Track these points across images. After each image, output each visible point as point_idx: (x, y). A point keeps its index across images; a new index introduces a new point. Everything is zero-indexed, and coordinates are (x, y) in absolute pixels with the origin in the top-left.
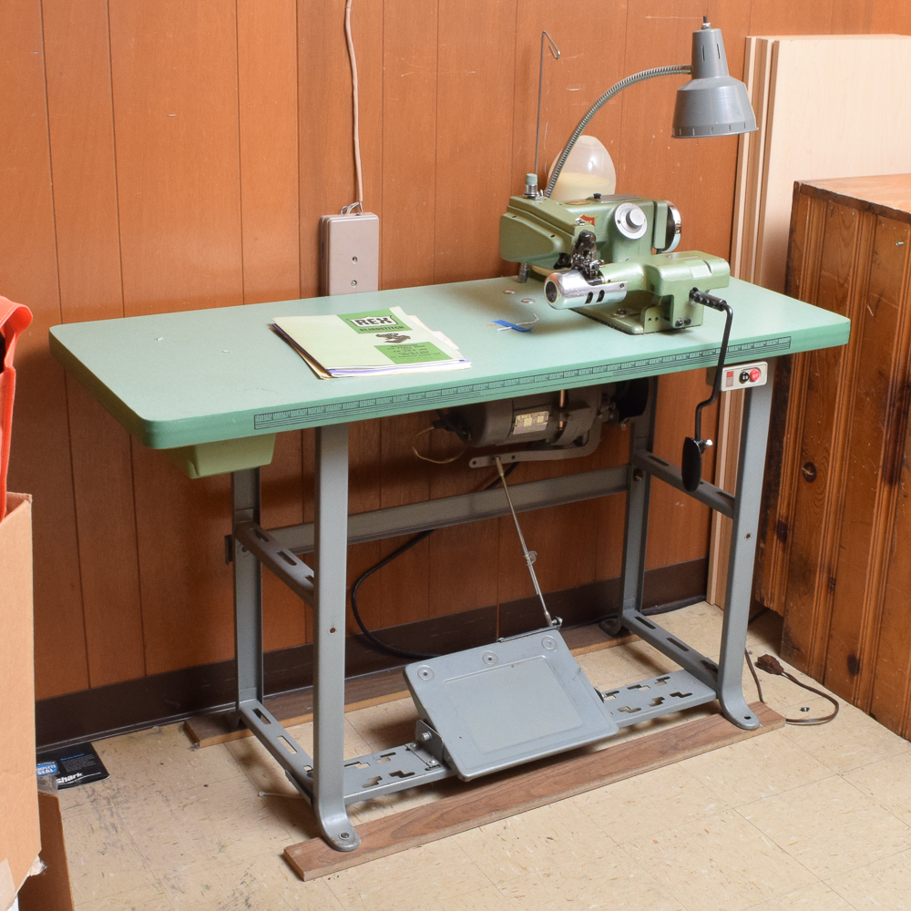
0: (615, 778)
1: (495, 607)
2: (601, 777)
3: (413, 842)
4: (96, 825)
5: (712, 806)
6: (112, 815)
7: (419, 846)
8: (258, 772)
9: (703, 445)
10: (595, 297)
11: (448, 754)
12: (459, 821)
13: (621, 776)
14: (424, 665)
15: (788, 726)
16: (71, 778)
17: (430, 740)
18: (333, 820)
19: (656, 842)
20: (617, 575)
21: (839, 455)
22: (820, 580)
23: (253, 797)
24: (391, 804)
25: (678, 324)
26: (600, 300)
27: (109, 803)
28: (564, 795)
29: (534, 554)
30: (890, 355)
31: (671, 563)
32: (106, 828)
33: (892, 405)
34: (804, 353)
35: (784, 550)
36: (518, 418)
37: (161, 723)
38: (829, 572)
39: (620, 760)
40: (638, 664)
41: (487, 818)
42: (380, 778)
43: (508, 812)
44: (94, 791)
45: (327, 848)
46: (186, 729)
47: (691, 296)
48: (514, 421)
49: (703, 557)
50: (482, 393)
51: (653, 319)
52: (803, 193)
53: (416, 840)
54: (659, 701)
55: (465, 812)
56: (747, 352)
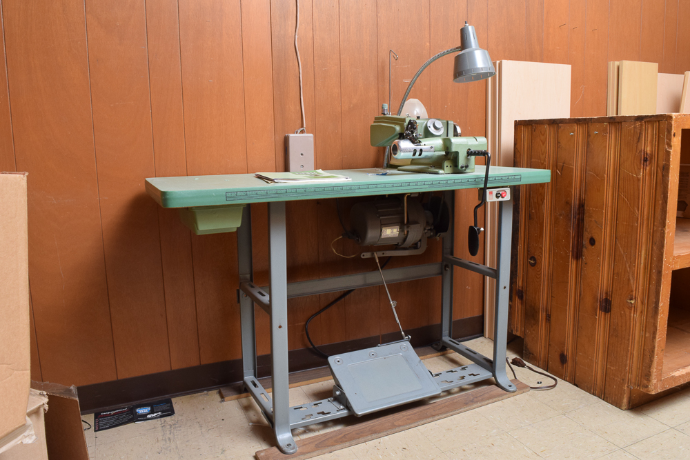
0: (441, 416)
1: (379, 336)
2: (433, 416)
3: (327, 450)
4: (160, 438)
5: (495, 431)
6: (170, 434)
7: (331, 452)
8: (251, 414)
9: (479, 229)
10: (418, 153)
11: (350, 403)
12: (354, 439)
13: (444, 416)
14: (338, 357)
15: (532, 391)
16: (155, 414)
17: (339, 395)
18: (283, 437)
19: (464, 451)
20: (439, 323)
21: (548, 250)
22: (542, 316)
23: (247, 425)
24: (318, 430)
25: (462, 167)
26: (420, 155)
27: (171, 427)
28: (412, 425)
29: (395, 302)
30: (571, 192)
31: (465, 317)
32: (165, 440)
33: (574, 217)
34: (526, 185)
35: (522, 304)
36: (384, 229)
37: (208, 390)
38: (546, 312)
39: (443, 407)
40: (451, 364)
41: (370, 437)
42: (312, 415)
43: (382, 434)
44: (165, 421)
45: (279, 452)
46: (220, 393)
47: (468, 153)
48: (381, 231)
49: (481, 314)
50: (357, 191)
51: (449, 166)
52: (519, 125)
53: (329, 449)
54: (463, 378)
55: (358, 434)
56: (499, 181)
